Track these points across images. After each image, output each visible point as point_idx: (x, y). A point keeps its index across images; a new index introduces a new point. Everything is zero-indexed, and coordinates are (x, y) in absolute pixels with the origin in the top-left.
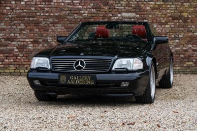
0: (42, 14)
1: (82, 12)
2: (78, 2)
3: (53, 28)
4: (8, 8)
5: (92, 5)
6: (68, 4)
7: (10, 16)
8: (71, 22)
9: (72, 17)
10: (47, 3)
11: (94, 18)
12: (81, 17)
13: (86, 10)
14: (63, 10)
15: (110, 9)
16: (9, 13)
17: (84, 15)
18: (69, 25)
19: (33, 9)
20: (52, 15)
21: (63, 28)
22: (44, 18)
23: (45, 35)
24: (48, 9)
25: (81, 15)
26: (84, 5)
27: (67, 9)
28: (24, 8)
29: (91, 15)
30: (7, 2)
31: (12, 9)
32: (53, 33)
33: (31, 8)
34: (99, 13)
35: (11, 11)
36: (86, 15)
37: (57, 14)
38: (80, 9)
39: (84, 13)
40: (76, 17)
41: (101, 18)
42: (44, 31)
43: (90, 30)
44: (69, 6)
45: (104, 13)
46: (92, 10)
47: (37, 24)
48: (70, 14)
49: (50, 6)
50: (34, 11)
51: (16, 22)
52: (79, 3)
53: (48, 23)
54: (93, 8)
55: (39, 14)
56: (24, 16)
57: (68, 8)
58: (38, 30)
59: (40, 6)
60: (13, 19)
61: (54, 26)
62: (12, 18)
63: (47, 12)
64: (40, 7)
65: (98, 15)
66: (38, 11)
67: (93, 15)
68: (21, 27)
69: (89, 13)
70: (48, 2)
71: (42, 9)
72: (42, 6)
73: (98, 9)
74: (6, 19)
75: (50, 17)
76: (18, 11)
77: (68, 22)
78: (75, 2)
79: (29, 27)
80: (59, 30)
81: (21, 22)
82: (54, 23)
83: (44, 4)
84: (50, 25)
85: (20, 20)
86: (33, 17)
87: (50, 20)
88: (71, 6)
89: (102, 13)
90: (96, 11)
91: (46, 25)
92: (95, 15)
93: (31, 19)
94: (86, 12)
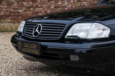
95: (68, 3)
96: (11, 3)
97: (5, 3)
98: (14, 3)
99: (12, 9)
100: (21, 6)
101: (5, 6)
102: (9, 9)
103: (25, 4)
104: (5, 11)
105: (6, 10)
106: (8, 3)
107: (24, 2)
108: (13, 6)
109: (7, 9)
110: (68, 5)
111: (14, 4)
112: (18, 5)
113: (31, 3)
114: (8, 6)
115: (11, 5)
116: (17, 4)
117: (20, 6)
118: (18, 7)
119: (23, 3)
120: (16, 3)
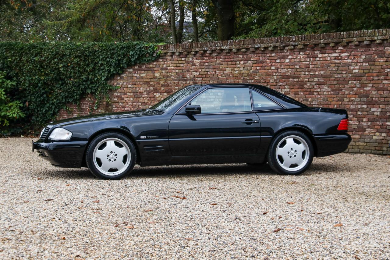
0: (307, 73)
1: (352, 68)
2: (346, 54)
3: (319, 90)
4: (273, 68)
5: (364, 57)
6: (335, 59)
7: (275, 77)
8: (339, 82)
9: (339, 76)
10: (311, 59)
11: (367, 75)
12: (350, 75)
13: (357, 65)
14: (330, 66)
15: (387, 61)
16: (274, 74)
17: (354, 71)
18: (337, 85)
19: (297, 67)
20: (317, 73)
21: (330, 90)
22: (309, 78)
23: (310, 99)
24: (313, 66)
25: (351, 72)
26: (354, 59)
27: (333, 65)
28: (287, 67)
29: (362, 71)
30: (272, 61)
31: (277, 69)
32: (319, 96)
33: (296, 66)
34: (372, 67)
35: (276, 71)
36: (357, 71)
37: (322, 73)
38: (349, 65)
39: (354, 69)
40: (345, 75)
41: (375, 74)
42: (309, 94)
43: (362, 92)
44: (337, 61)
45: (380, 67)
46: (364, 64)
47: (301, 85)
48: (338, 72)
49: (315, 62)
50: (298, 70)
51: (281, 84)
52: (348, 57)
53: (314, 84)
54: (365, 61)
55: (303, 73)
56: (289, 77)
57: (335, 63)
58: (302, 94)
59: (304, 63)
60: (278, 81)
61: (319, 88)
62: (277, 79)
63: (312, 70)
64: (305, 65)
65: (371, 71)
66: (302, 70)
67: (365, 71)
68: (285, 90)
69: (359, 69)
70: (312, 57)
71: (307, 67)
72: (307, 63)
73: (372, 63)
74: (271, 81)
75: (315, 76)
76: (283, 71)
77: (335, 82)
78: (343, 55)
79: (293, 90)
80: (325, 93)
81: (285, 83)
82: (319, 84)
83: (308, 60)
84: (315, 87)
85: (284, 82)
86: (298, 77)
87: (316, 80)
88: (338, 61)
89: (377, 67)
90: (369, 65)
91: (311, 87)
92: (367, 71)
93: (295, 80)
94: (357, 67)
95: (214, 97)
96: (138, 93)
97: (132, 94)
98: (142, 94)
99: (140, 104)
100: (153, 99)
101: (131, 99)
102: (136, 104)
103: (157, 96)
104: (131, 107)
105: (132, 105)
106: (135, 94)
107: (157, 92)
108: (141, 99)
109: (134, 104)
110: (214, 101)
111: (143, 96)
112: (148, 97)
113: (166, 94)
114: (135, 99)
115: (139, 96)
116: (146, 96)
117: (151, 99)
118: (148, 101)
119: (155, 94)
120: (146, 93)
